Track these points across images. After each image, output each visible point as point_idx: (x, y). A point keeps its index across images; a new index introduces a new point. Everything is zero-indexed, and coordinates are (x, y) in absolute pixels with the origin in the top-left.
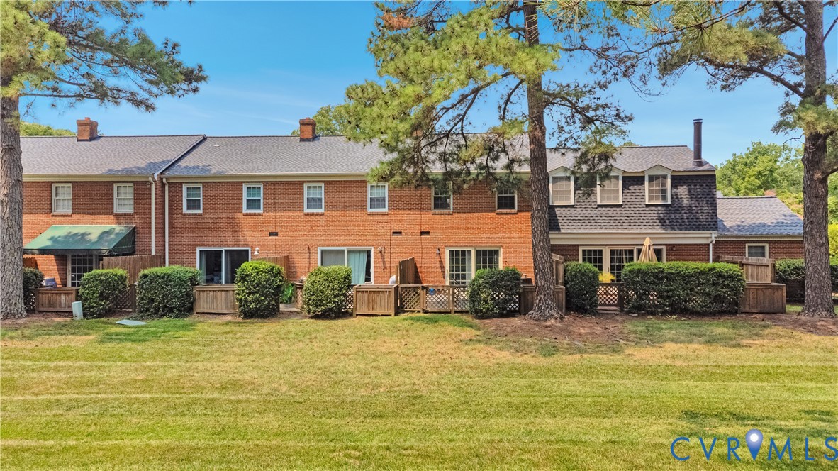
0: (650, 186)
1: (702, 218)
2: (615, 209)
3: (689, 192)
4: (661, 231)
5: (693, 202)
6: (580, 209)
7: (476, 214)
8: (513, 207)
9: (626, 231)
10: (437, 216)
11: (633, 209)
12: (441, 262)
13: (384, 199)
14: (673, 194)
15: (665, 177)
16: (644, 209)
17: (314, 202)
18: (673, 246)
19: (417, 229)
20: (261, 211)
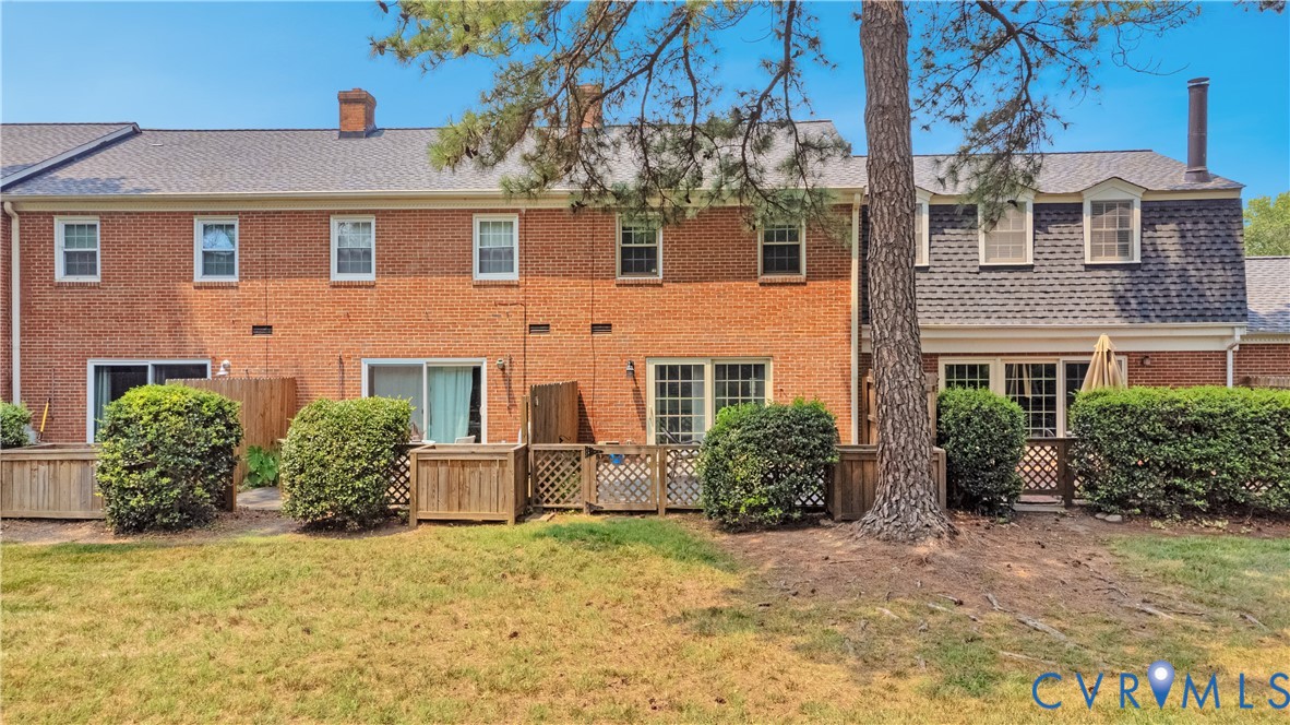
0: (1093, 225)
1: (1213, 295)
2: (1017, 275)
3: (1183, 237)
4: (1118, 322)
5: (1190, 259)
6: (941, 276)
7: (715, 285)
8: (795, 268)
9: (1042, 323)
10: (629, 290)
11: (1057, 275)
12: (637, 391)
13: (510, 252)
14: (1146, 241)
15: (1127, 205)
16: (1080, 275)
17: (353, 259)
18: (1146, 355)
19: (585, 318)
20: (234, 279)
